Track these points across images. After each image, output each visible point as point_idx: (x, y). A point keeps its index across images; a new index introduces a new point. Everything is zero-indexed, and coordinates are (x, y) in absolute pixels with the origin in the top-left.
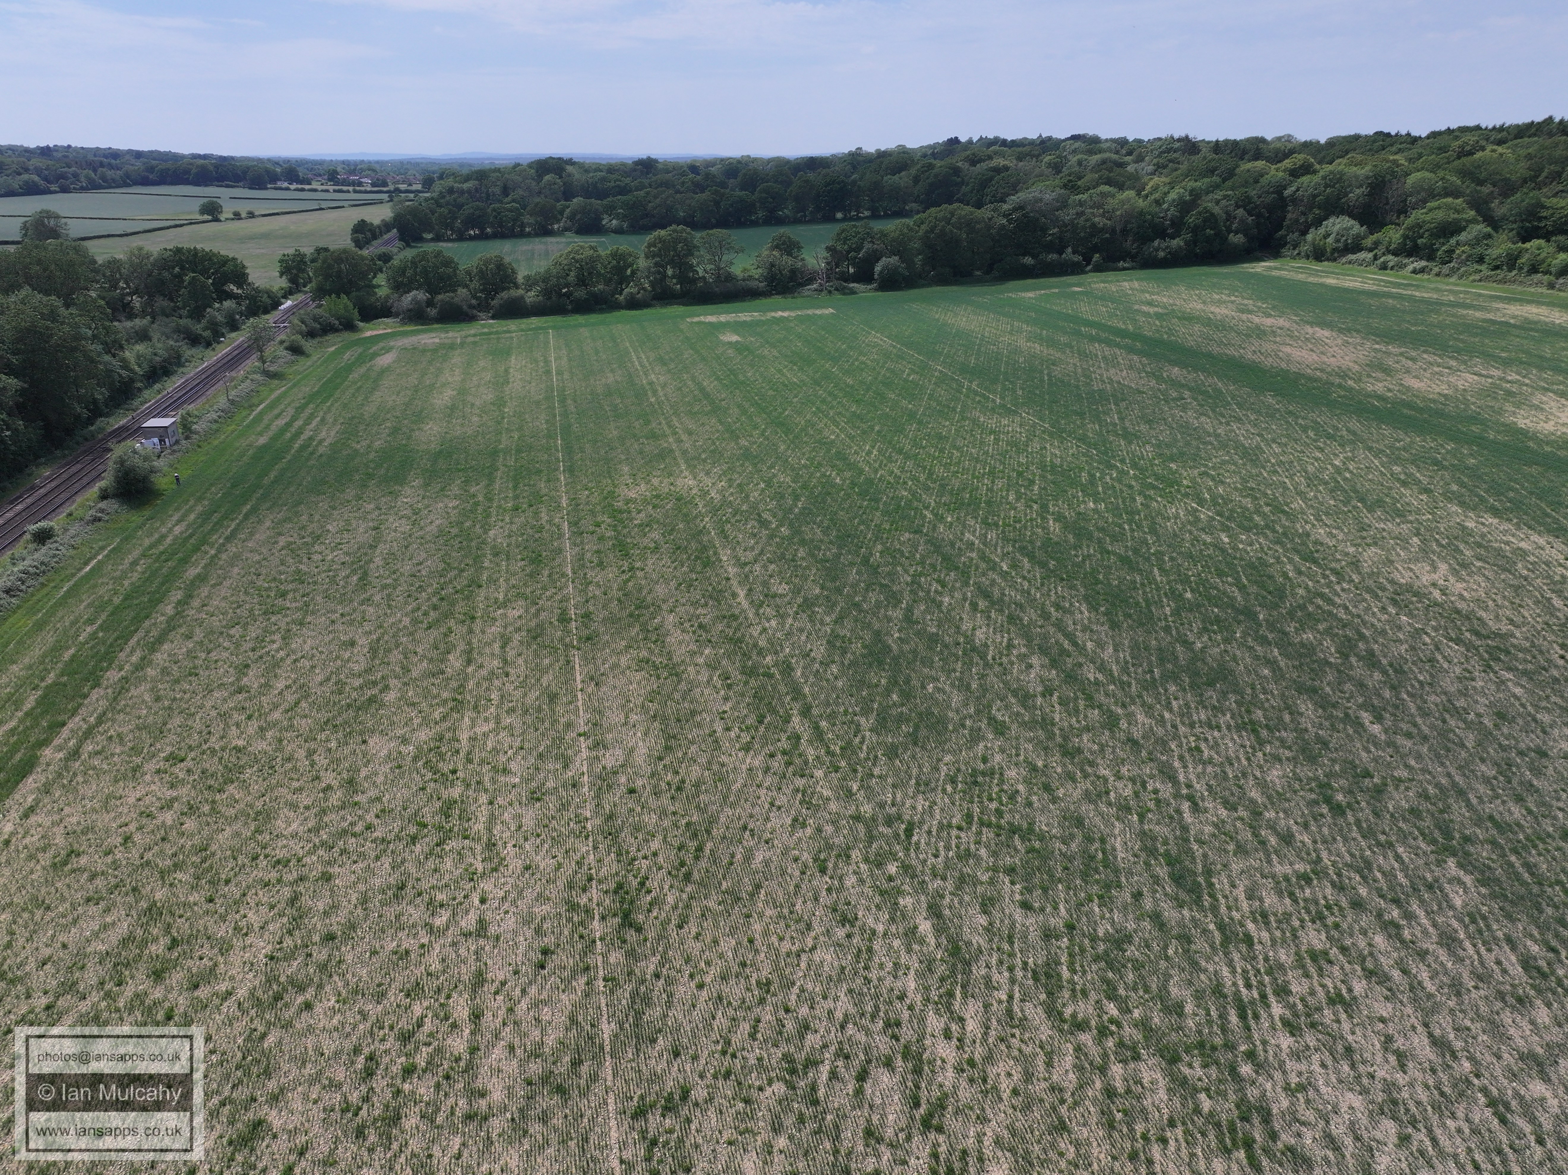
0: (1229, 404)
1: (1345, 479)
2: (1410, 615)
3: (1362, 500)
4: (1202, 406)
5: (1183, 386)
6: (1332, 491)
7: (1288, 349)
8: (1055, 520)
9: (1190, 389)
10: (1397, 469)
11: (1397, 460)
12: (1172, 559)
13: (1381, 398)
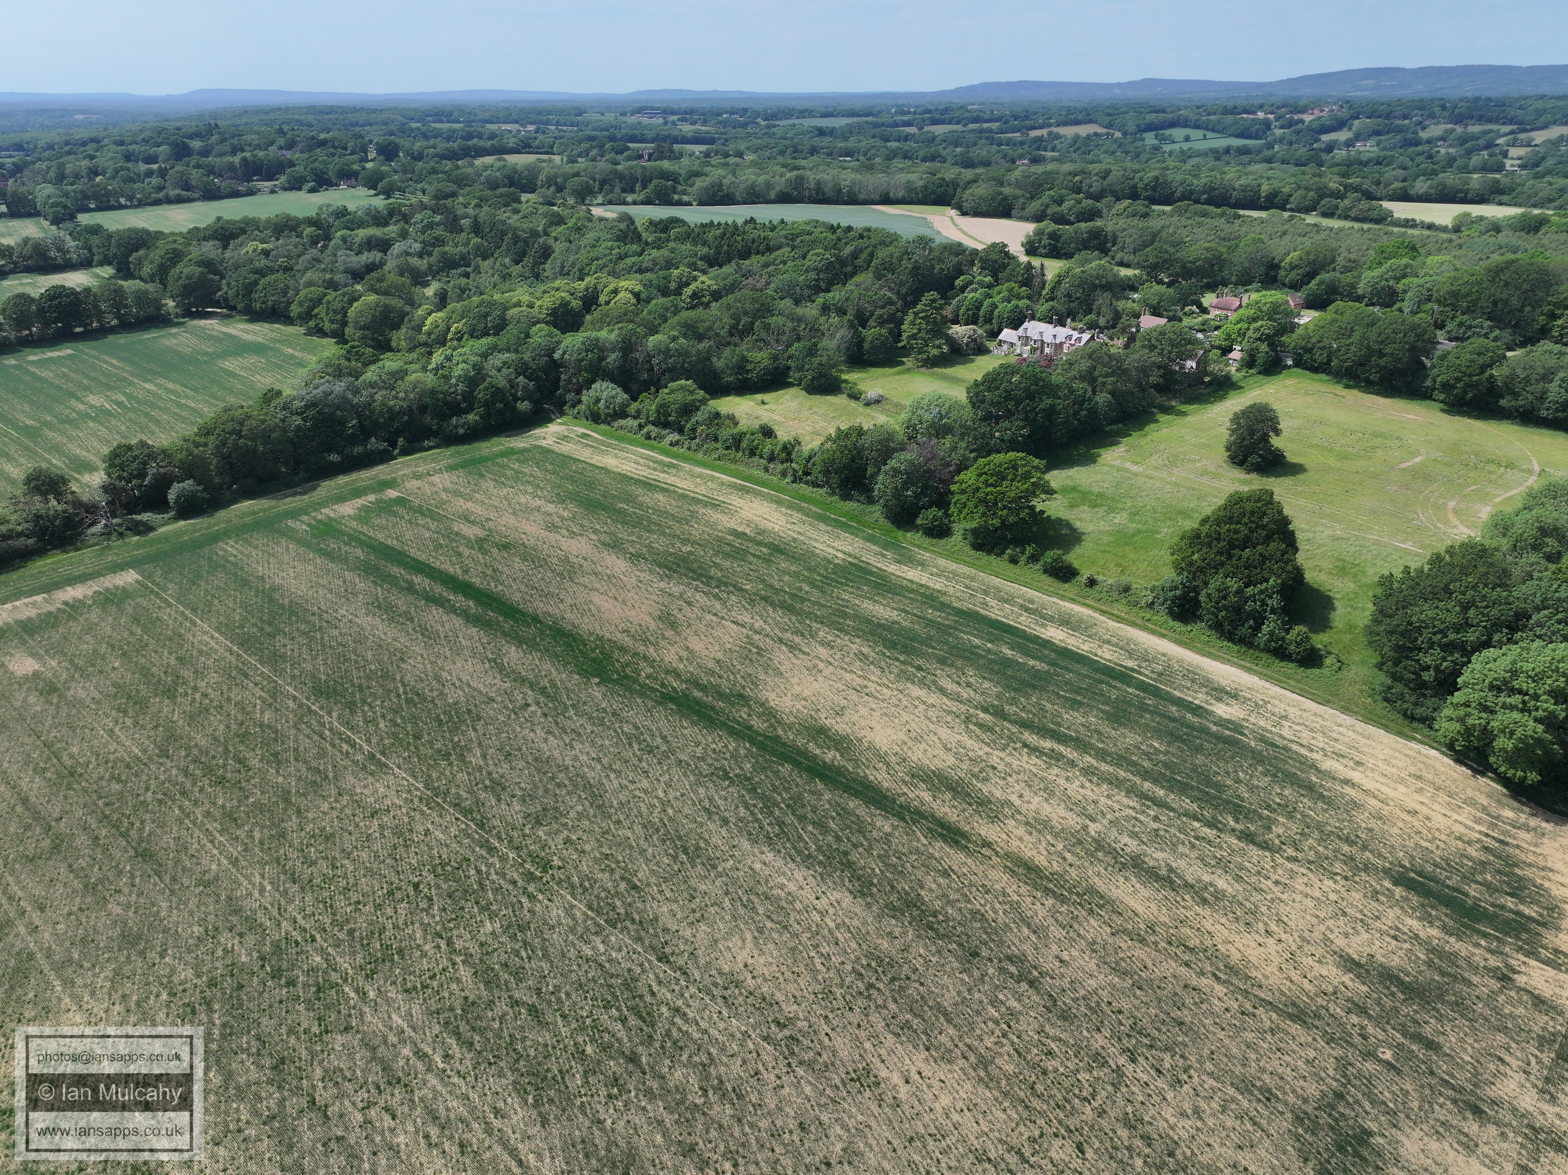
0: (566, 708)
1: (670, 819)
2: (737, 1015)
3: (685, 851)
4: (545, 715)
5: (523, 680)
6: (664, 841)
7: (596, 598)
8: (463, 962)
9: (531, 687)
10: (702, 790)
11: (700, 779)
12: (568, 994)
13: (677, 675)
